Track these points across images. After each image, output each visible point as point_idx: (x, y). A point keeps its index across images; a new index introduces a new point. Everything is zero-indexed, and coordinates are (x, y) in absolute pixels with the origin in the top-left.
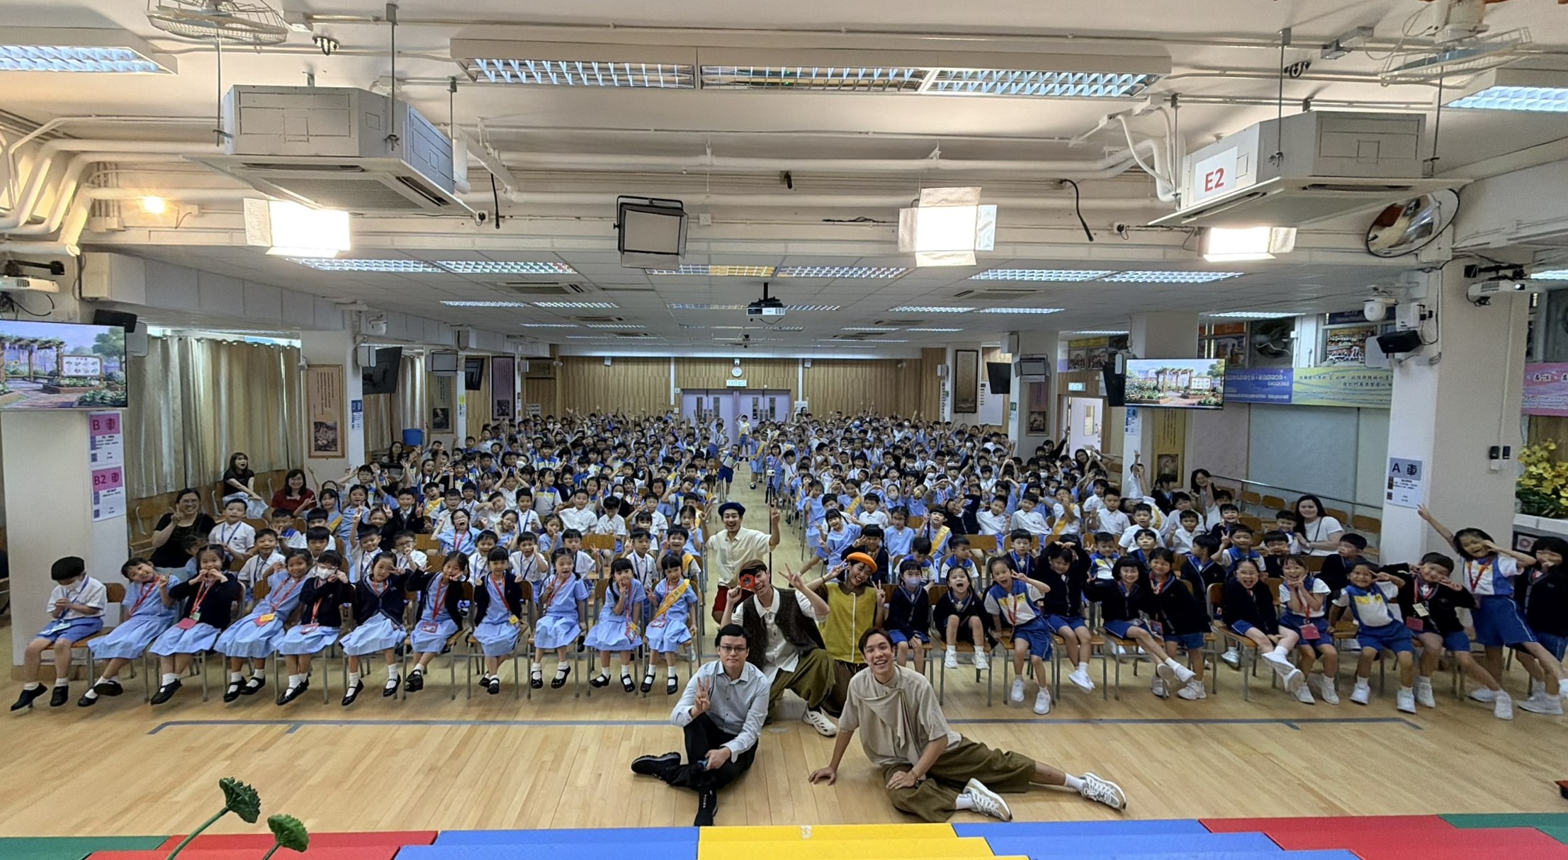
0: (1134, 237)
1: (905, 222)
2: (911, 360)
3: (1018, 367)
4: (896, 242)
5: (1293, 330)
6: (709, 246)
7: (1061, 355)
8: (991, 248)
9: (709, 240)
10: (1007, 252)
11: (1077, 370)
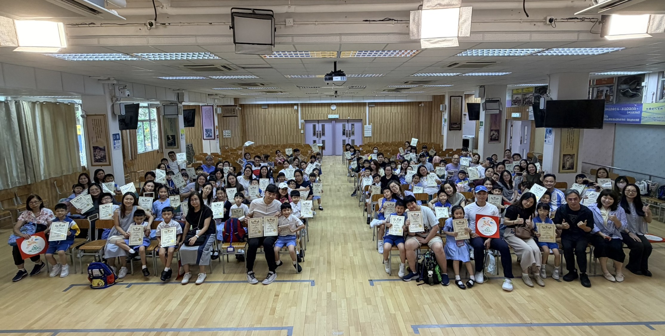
0: (560, 26)
1: (414, 20)
2: (426, 102)
3: (484, 105)
4: (408, 34)
5: (644, 81)
6: (293, 39)
7: (508, 98)
8: (468, 35)
9: (293, 36)
10: (479, 38)
11: (517, 106)
